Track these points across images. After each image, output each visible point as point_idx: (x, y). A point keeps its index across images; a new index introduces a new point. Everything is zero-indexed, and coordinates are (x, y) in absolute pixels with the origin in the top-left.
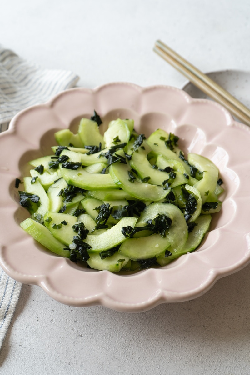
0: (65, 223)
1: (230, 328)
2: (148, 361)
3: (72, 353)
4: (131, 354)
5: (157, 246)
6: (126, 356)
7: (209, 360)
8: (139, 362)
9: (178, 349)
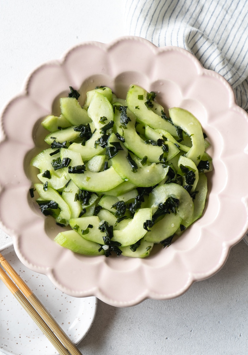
0: (91, 226)
1: (239, 262)
2: (186, 309)
3: (129, 320)
4: (173, 307)
5: (173, 225)
6: (169, 310)
7: (230, 294)
8: (180, 312)
9: (206, 292)
